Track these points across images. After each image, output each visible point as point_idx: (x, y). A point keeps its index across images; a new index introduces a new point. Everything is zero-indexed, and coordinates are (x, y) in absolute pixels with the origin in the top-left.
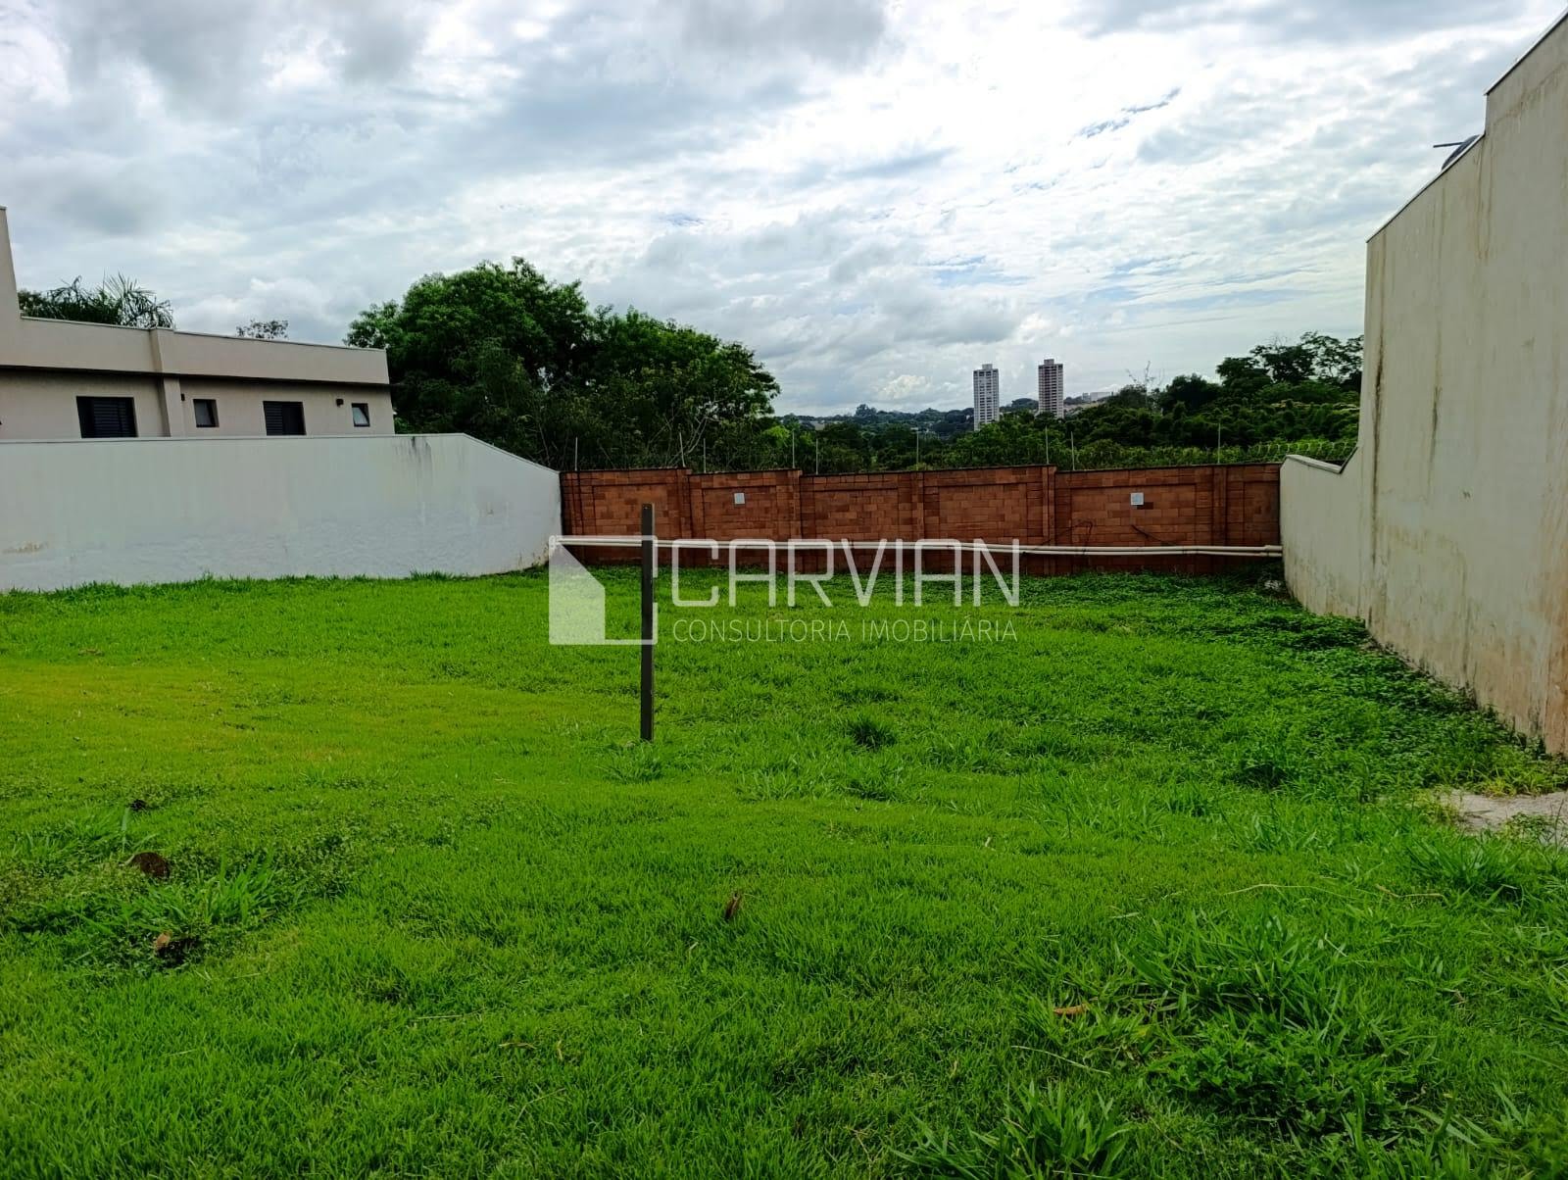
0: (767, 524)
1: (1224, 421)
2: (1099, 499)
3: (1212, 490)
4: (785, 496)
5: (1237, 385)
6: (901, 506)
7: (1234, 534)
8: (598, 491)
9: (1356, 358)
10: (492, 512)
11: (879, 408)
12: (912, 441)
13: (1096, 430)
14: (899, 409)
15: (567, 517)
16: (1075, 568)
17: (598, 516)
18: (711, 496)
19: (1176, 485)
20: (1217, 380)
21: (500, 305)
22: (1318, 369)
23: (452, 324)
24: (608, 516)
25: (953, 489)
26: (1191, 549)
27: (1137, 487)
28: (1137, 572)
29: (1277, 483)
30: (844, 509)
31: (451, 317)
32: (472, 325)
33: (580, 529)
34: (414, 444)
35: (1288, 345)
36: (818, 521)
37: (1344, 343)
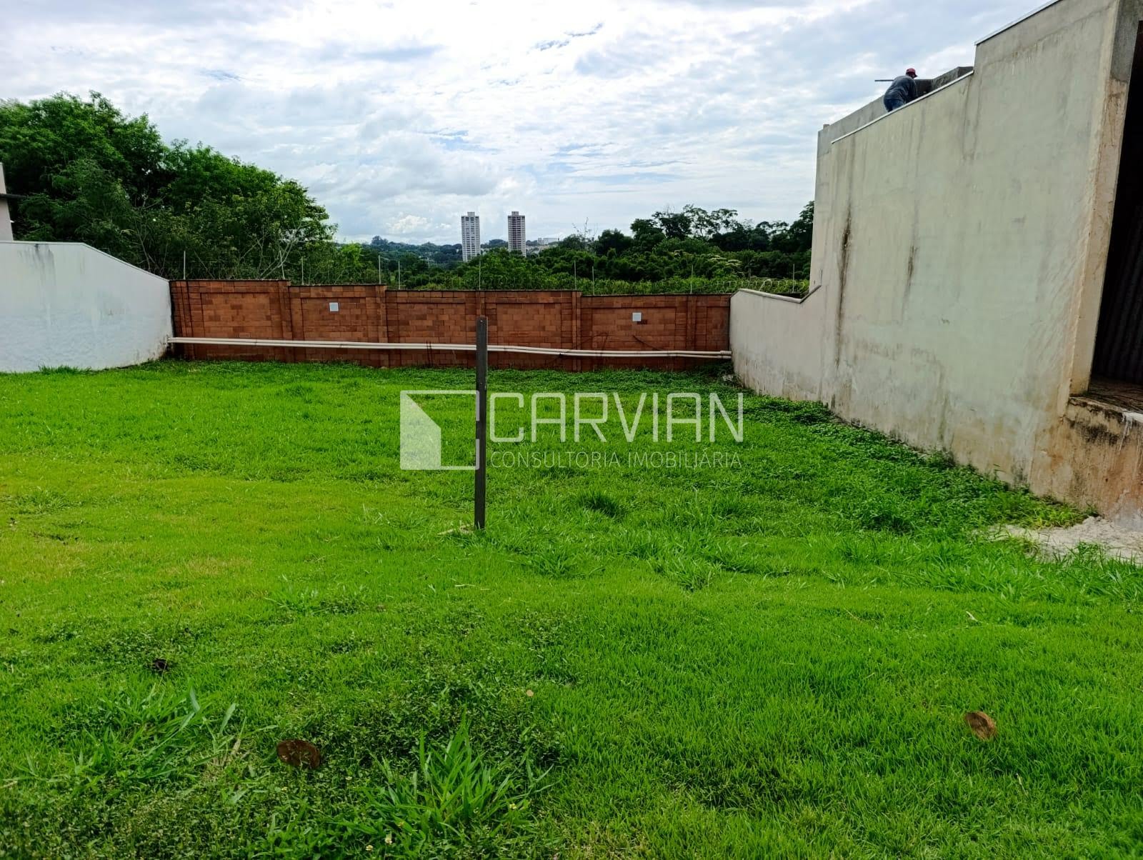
0: (358, 328)
1: (641, 263)
2: (610, 316)
3: (686, 312)
4: (373, 306)
5: (644, 238)
6: (468, 317)
7: (700, 342)
8: (205, 297)
9: (717, 224)
10: (111, 314)
11: (390, 239)
12: (423, 267)
13: (556, 265)
14: (406, 241)
15: (177, 319)
16: (595, 366)
17: (206, 318)
18: (309, 305)
19: (662, 308)
20: (629, 233)
21: (81, 132)
22: (693, 230)
23: (35, 145)
24: (215, 318)
25: (508, 306)
26: (673, 353)
27: (637, 308)
28: (639, 368)
29: (728, 308)
30: (423, 318)
31: (33, 138)
32: (55, 147)
33: (189, 330)
34: (37, 251)
35: (675, 213)
36: (401, 327)
37: (709, 214)
